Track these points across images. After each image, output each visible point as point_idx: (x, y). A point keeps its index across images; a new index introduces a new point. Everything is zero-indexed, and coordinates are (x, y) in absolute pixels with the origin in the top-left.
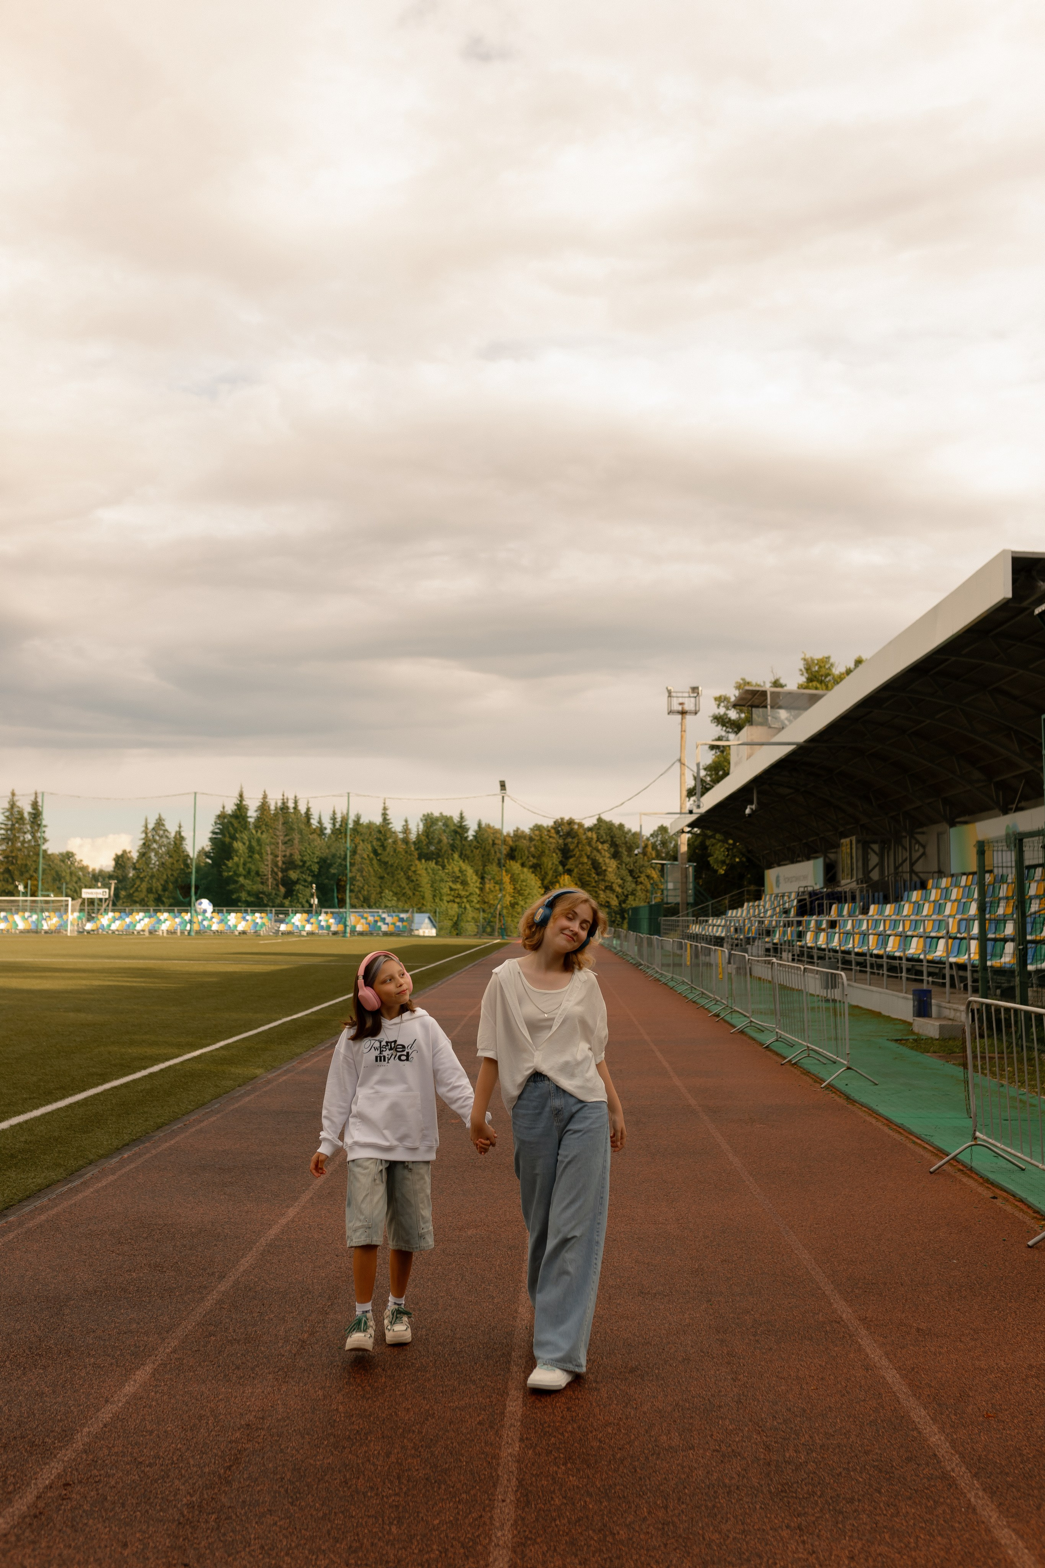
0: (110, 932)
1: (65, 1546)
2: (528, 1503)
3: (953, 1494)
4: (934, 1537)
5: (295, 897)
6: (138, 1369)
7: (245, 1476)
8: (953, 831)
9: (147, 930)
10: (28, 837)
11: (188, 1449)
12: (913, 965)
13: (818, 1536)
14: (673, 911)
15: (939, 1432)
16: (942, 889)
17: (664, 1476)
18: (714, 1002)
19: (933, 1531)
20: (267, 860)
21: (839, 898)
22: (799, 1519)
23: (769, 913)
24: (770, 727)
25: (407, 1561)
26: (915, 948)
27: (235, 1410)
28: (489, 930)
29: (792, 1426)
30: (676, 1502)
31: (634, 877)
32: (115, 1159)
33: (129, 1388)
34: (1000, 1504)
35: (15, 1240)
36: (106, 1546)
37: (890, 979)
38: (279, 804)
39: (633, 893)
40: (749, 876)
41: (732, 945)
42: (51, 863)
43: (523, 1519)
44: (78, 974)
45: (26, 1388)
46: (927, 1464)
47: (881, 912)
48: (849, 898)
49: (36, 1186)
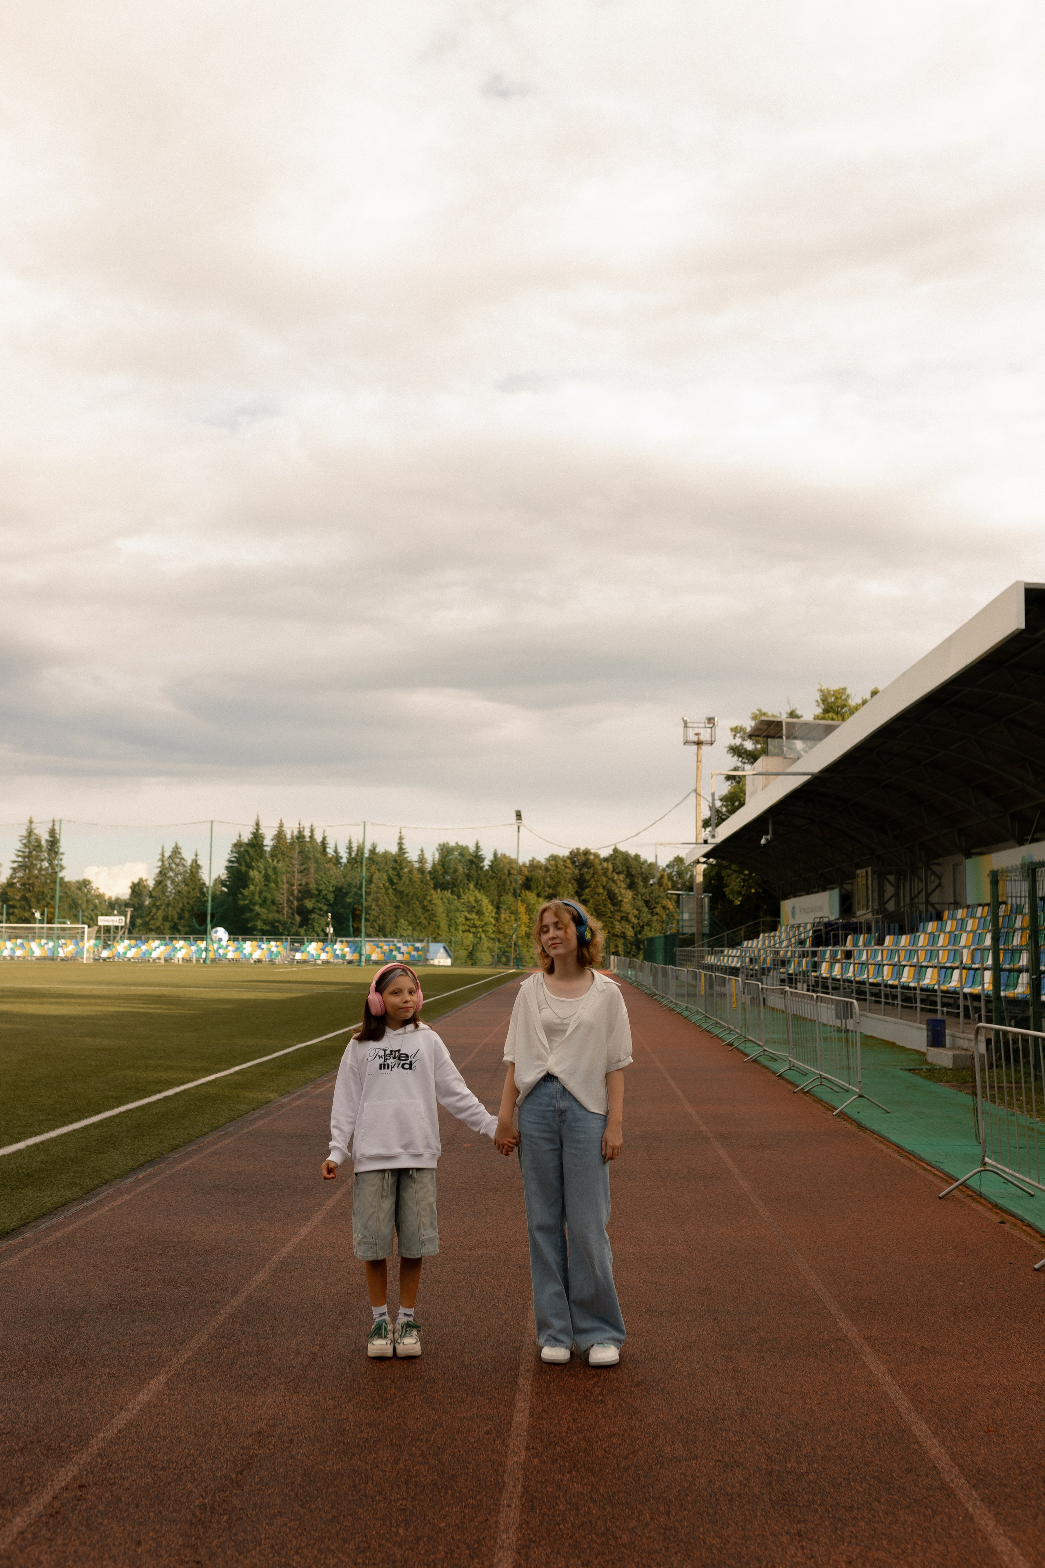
0: (126, 960)
1: (80, 1543)
2: (533, 1508)
3: (951, 1504)
4: (931, 1543)
5: (310, 926)
6: (152, 1378)
7: (256, 1480)
8: (969, 863)
9: (162, 958)
10: (46, 864)
11: (201, 1454)
12: (927, 996)
13: (817, 1542)
14: (689, 941)
15: (939, 1445)
16: (958, 920)
17: (667, 1484)
18: (728, 1032)
19: (931, 1538)
20: (283, 889)
21: (855, 929)
22: (799, 1525)
23: (784, 944)
24: (785, 758)
25: (413, 1561)
26: (929, 979)
27: (247, 1419)
28: (504, 960)
29: (795, 1438)
30: (678, 1508)
31: (650, 908)
32: (130, 1180)
33: (143, 1397)
34: (998, 1513)
35: (32, 1256)
36: (120, 1544)
37: (904, 1009)
38: (296, 833)
39: (649, 924)
40: (765, 907)
41: (747, 975)
42: (68, 891)
43: (528, 1523)
44: (94, 1001)
45: (42, 1396)
46: (927, 1475)
47: (897, 943)
48: (864, 928)
49: (52, 1204)
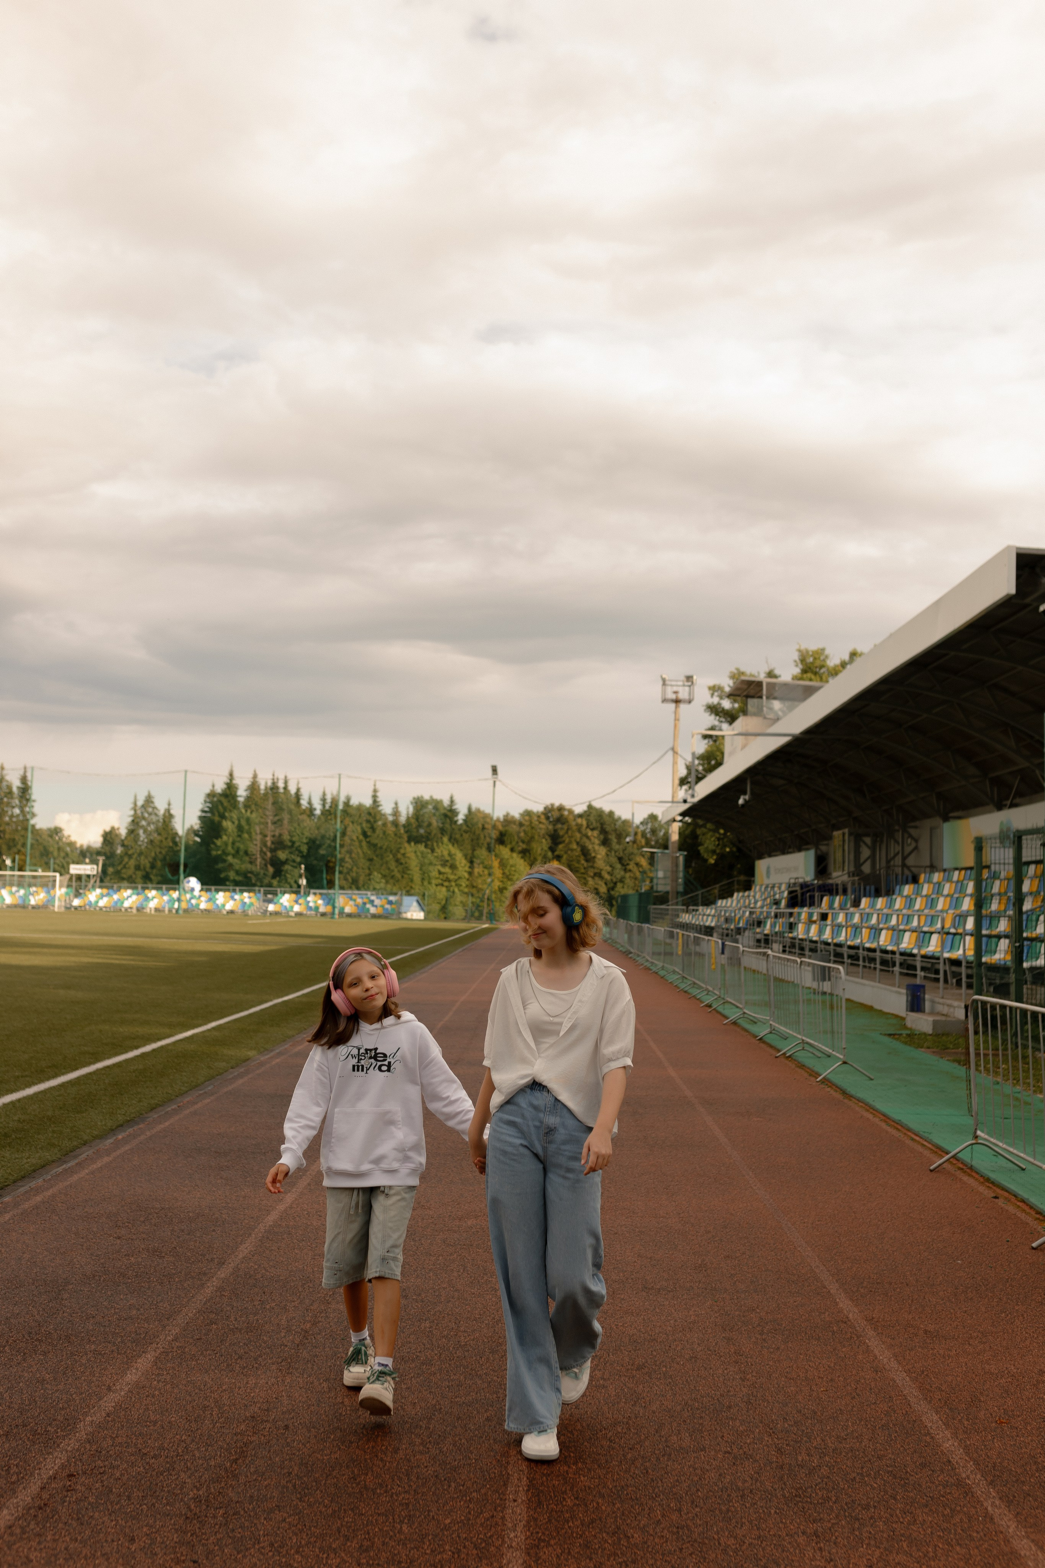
0: (98, 909)
1: (71, 1539)
2: (540, 1503)
3: (969, 1502)
4: (952, 1546)
5: (283, 877)
6: (140, 1356)
7: (252, 1470)
8: (947, 827)
9: (135, 907)
10: (17, 811)
11: (193, 1441)
12: (905, 960)
13: (835, 1543)
14: (663, 899)
15: (952, 1438)
16: (935, 884)
17: (676, 1478)
18: (705, 993)
19: (952, 1540)
20: (256, 840)
21: (830, 890)
22: (815, 1525)
23: (759, 904)
24: (765, 718)
25: (419, 1561)
26: (907, 942)
27: (239, 1402)
28: (477, 914)
29: (804, 1428)
30: (689, 1505)
31: (623, 865)
32: (109, 1141)
33: (131, 1377)
34: (1018, 1513)
35: (11, 1221)
36: (113, 1541)
37: (882, 973)
38: (269, 784)
39: (622, 880)
40: (739, 866)
41: (723, 935)
42: (39, 838)
43: (536, 1520)
44: (66, 951)
45: (26, 1374)
46: (942, 1471)
47: (872, 906)
48: (840, 890)
49: (31, 1167)
